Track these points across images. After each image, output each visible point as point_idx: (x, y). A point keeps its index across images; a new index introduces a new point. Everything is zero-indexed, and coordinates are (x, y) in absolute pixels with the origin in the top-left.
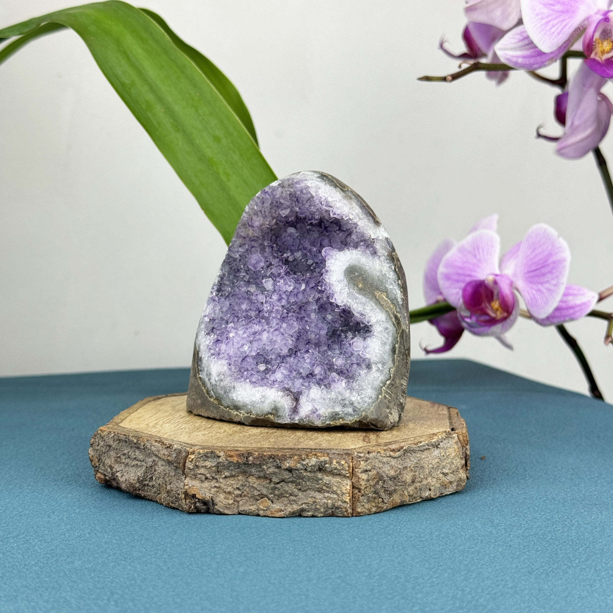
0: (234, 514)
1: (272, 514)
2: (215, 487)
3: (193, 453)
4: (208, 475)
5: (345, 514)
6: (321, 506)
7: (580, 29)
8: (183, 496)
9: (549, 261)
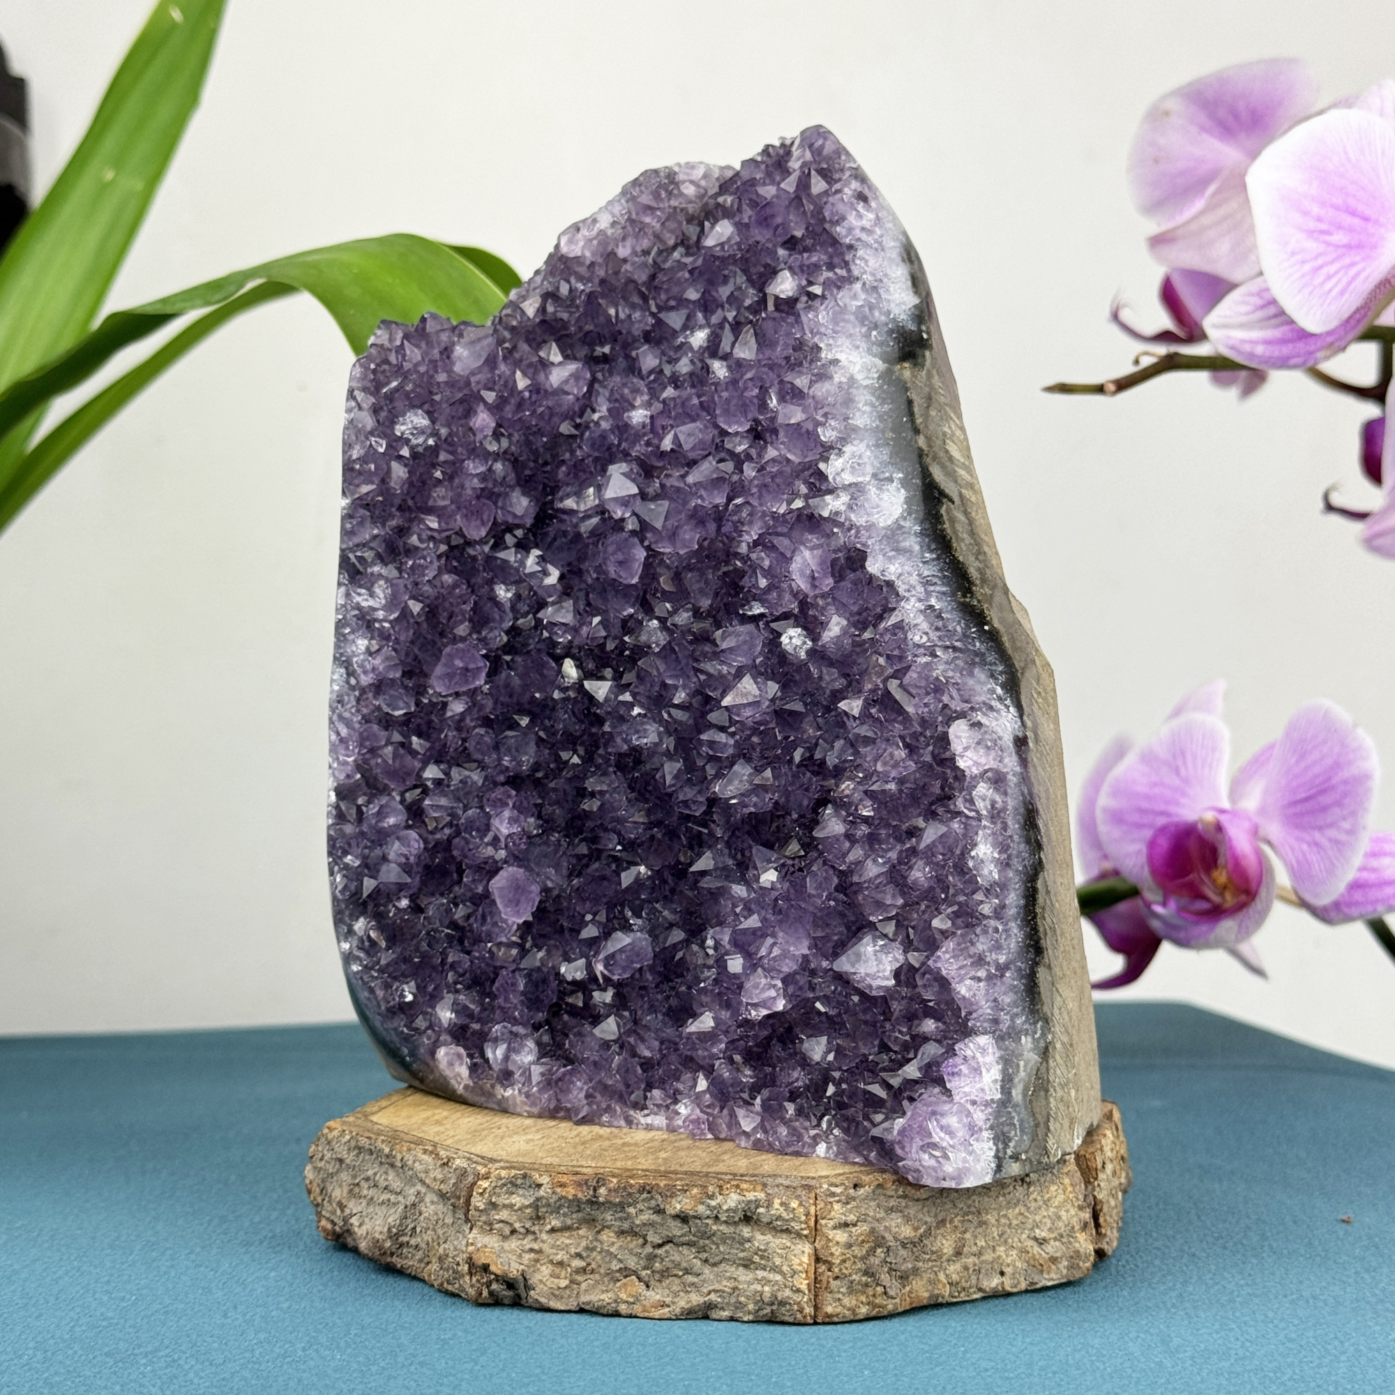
0: (569, 1311)
1: (644, 1311)
2: (531, 1250)
3: (486, 1177)
4: (517, 1225)
5: (799, 1316)
6: (748, 1298)
7: (1389, 283)
8: (466, 1268)
9: (1334, 781)
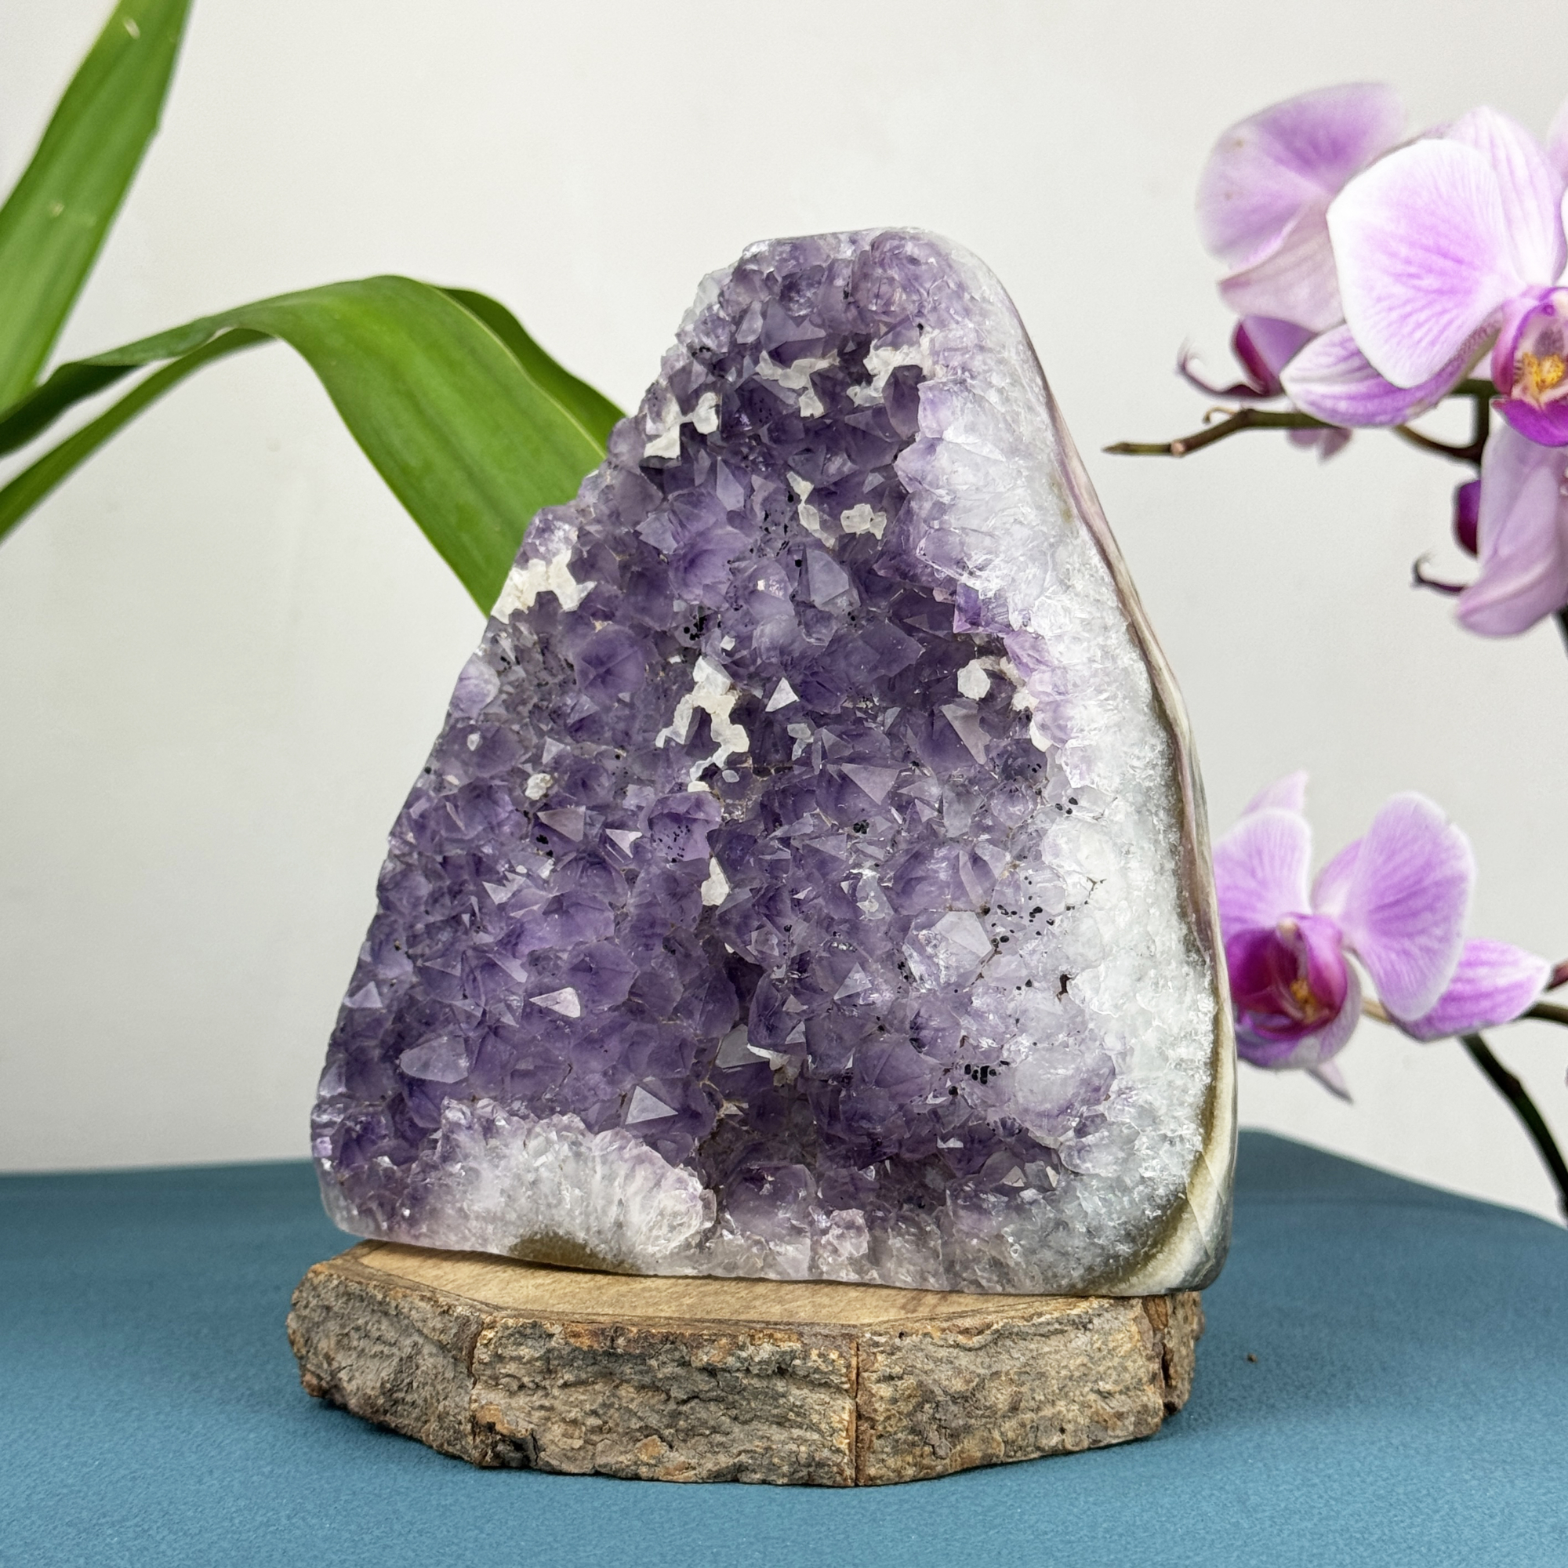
0: (583, 1475)
1: (668, 1474)
2: (542, 1407)
3: (491, 1326)
4: (526, 1380)
5: (838, 1478)
6: (782, 1459)
7: (1485, 331)
8: (469, 1426)
9: (1427, 882)
